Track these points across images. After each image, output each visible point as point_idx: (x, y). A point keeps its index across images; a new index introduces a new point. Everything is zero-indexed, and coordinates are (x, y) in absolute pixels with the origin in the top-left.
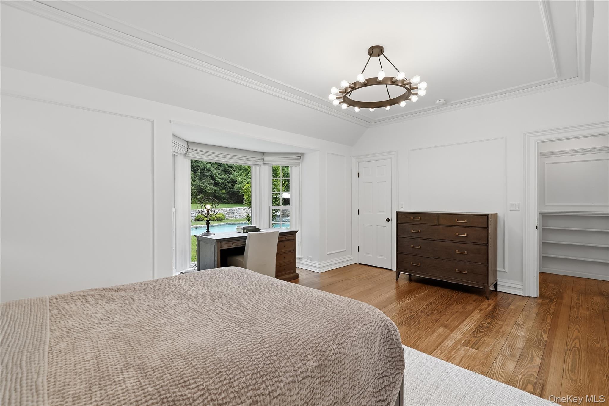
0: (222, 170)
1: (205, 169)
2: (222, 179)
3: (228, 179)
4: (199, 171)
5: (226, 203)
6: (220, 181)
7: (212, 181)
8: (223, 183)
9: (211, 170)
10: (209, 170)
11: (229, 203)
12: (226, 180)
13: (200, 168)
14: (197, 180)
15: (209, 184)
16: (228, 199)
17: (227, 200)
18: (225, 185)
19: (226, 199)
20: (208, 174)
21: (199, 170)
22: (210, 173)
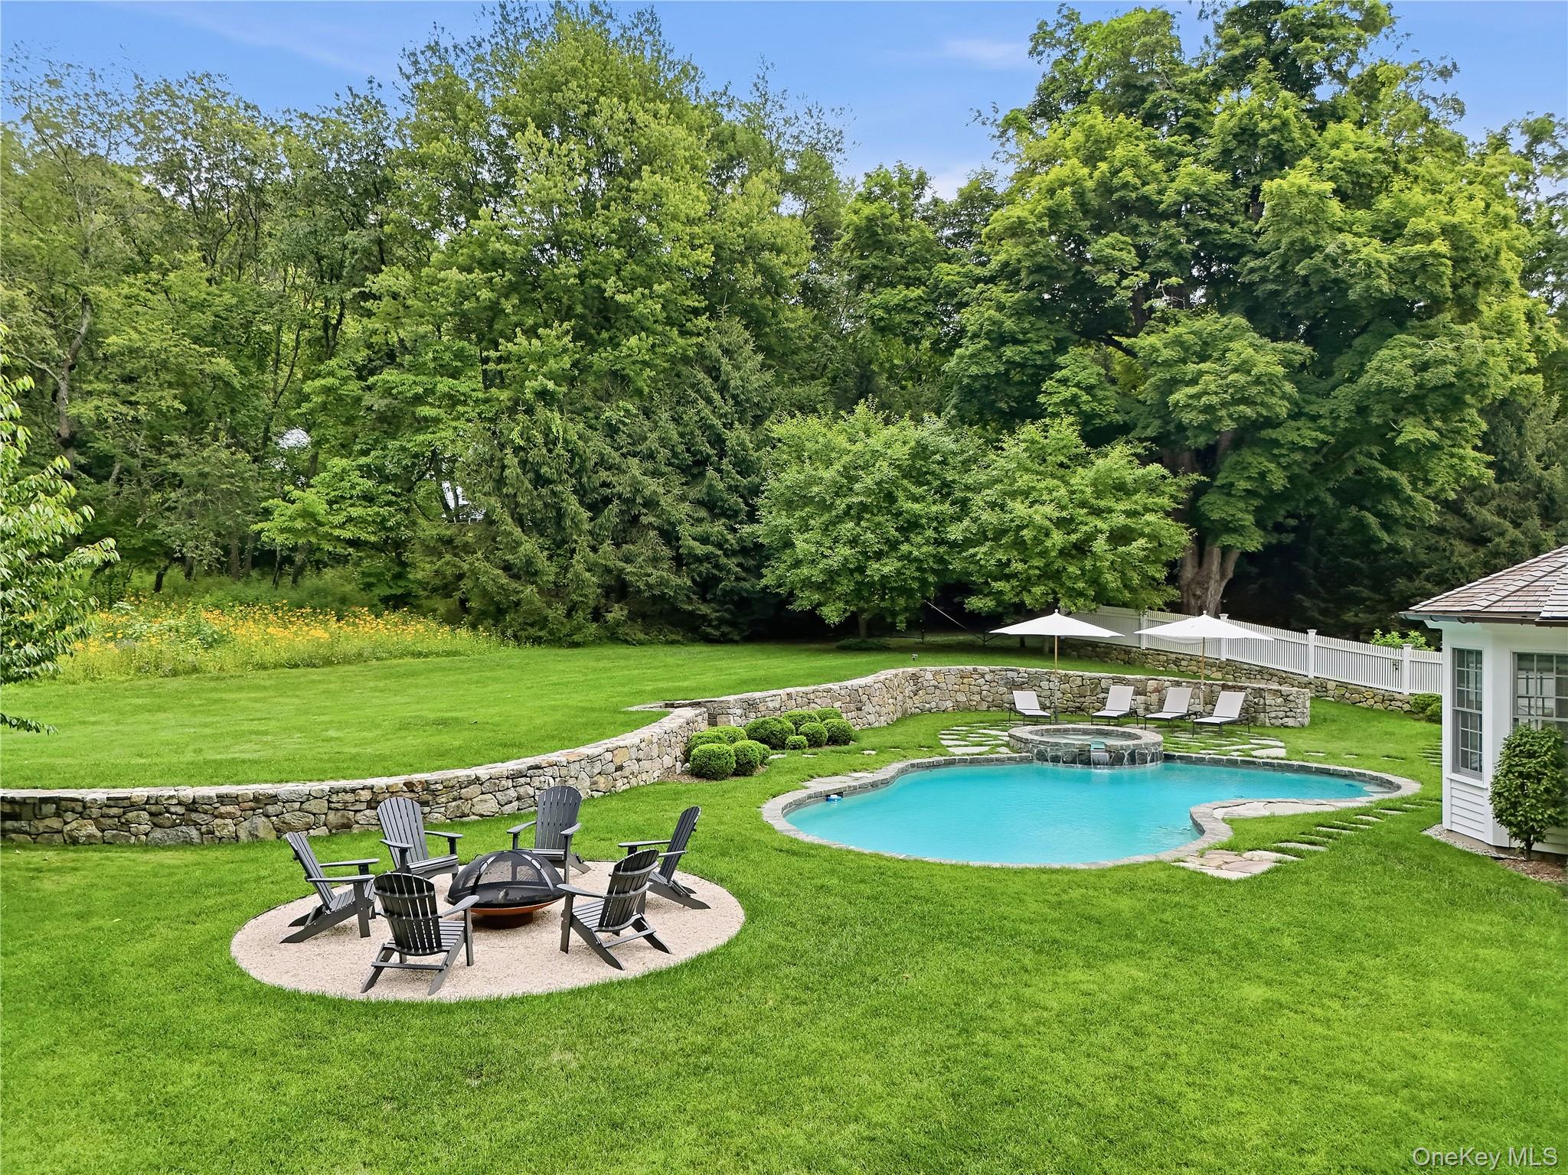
0: (700, 503)
1: (639, 500)
2: (704, 540)
3: (727, 541)
4: (614, 507)
5: (709, 640)
6: (700, 549)
7: (666, 552)
8: (707, 558)
9: (662, 502)
10: (651, 504)
11: (723, 640)
12: (720, 546)
13: (620, 496)
14: (607, 547)
15: (655, 561)
16: (722, 621)
17: (717, 628)
18: (717, 566)
19: (715, 623)
20: (652, 519)
21: (616, 502)
22: (658, 517)
